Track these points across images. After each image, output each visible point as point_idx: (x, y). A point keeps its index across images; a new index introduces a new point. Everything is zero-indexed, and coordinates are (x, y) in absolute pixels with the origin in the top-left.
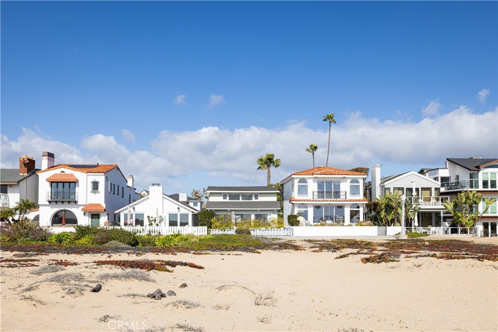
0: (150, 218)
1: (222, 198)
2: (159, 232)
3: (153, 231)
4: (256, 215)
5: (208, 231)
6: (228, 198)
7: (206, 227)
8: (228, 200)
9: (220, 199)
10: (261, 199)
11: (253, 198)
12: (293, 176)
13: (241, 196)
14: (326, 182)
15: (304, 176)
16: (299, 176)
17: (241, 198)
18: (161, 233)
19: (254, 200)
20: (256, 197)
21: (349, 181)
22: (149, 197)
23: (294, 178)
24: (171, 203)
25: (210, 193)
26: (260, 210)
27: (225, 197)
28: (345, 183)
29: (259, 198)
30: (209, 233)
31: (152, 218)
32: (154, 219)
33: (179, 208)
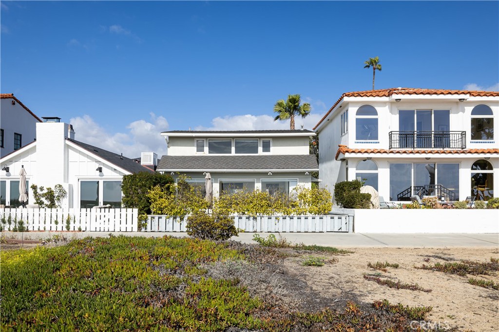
0: (38, 190)
1: (195, 148)
4: (263, 183)
5: (140, 220)
6: (206, 149)
7: (136, 211)
8: (206, 152)
9: (190, 151)
10: (276, 150)
11: (260, 149)
12: (346, 99)
13: (233, 144)
15: (371, 99)
16: (359, 99)
17: (233, 149)
19: (261, 152)
20: (266, 148)
21: (469, 109)
22: (35, 146)
23: (347, 103)
24: (85, 159)
25: (170, 137)
26: (274, 174)
27: (200, 148)
28: (461, 113)
29: (272, 148)
31: (42, 189)
32: (45, 191)
33: (100, 170)
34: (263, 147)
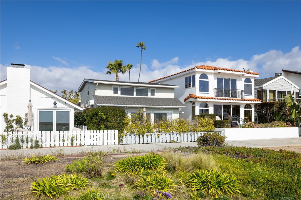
0: (9, 117)
1: (113, 91)
2: (37, 142)
3: (25, 139)
4: (155, 114)
5: (119, 137)
6: (119, 92)
7: (117, 131)
8: (119, 94)
9: (110, 93)
10: (158, 95)
11: (149, 94)
13: (135, 90)
14: (225, 79)
17: (135, 93)
18: (40, 143)
19: (150, 96)
20: (153, 94)
21: (244, 79)
22: (6, 84)
24: (44, 96)
26: (164, 108)
27: (116, 91)
29: (155, 94)
30: (122, 140)
31: (11, 116)
32: (15, 118)
33: (55, 103)
34: (151, 93)
